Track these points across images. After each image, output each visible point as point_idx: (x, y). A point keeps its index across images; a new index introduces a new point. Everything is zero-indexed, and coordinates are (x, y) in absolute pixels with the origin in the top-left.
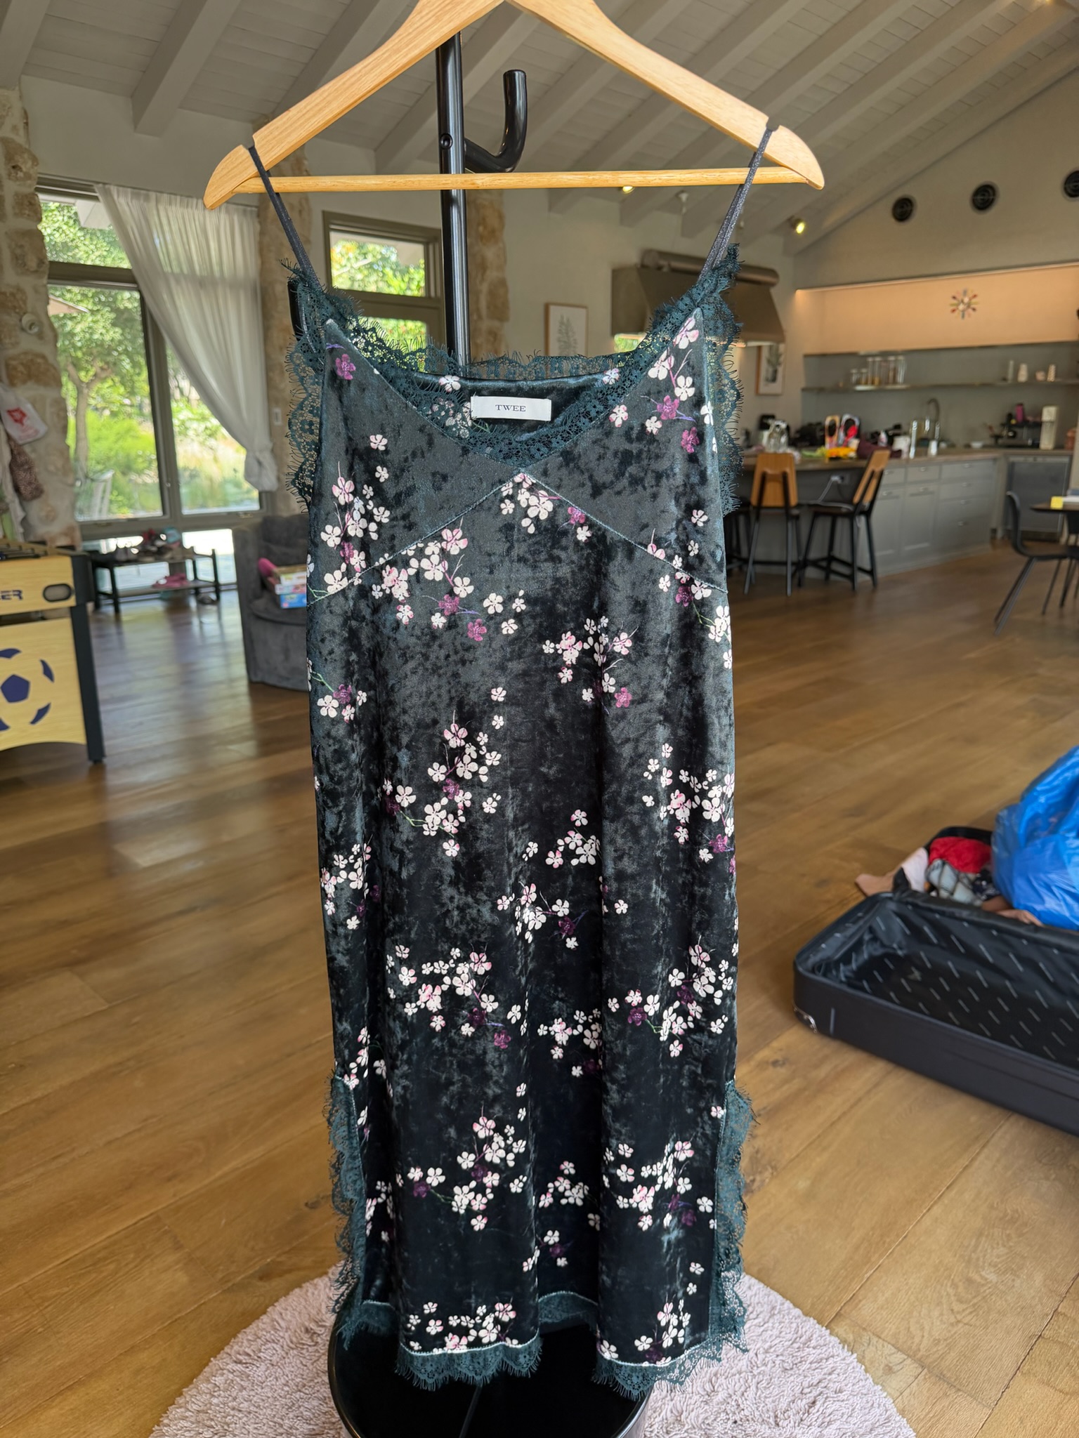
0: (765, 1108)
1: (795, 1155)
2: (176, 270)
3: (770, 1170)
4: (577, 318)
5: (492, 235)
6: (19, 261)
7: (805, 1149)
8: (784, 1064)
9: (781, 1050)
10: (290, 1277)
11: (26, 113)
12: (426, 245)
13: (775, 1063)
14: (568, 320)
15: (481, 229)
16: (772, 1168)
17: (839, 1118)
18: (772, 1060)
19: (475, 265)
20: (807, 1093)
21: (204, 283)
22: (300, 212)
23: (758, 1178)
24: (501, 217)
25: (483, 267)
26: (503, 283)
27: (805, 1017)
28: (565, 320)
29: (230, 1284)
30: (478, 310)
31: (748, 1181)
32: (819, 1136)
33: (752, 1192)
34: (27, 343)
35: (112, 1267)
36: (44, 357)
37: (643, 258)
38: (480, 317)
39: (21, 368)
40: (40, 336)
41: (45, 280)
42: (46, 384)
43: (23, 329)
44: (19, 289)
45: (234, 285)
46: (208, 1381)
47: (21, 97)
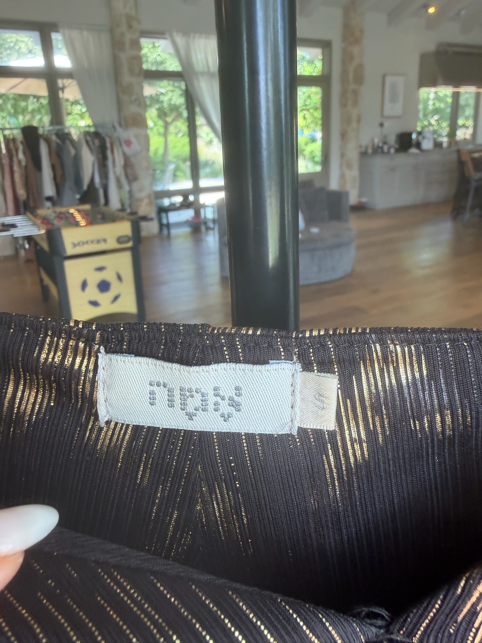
2: (201, 69)
4: (400, 81)
5: (357, 41)
6: (131, 71)
12: (323, 49)
14: (395, 83)
15: (351, 38)
19: (347, 57)
24: (362, 31)
25: (352, 58)
26: (362, 65)
30: (348, 80)
34: (133, 109)
36: (140, 115)
37: (438, 47)
38: (349, 84)
39: (130, 120)
40: (139, 105)
41: (142, 79)
42: (140, 128)
43: (132, 103)
44: (131, 84)
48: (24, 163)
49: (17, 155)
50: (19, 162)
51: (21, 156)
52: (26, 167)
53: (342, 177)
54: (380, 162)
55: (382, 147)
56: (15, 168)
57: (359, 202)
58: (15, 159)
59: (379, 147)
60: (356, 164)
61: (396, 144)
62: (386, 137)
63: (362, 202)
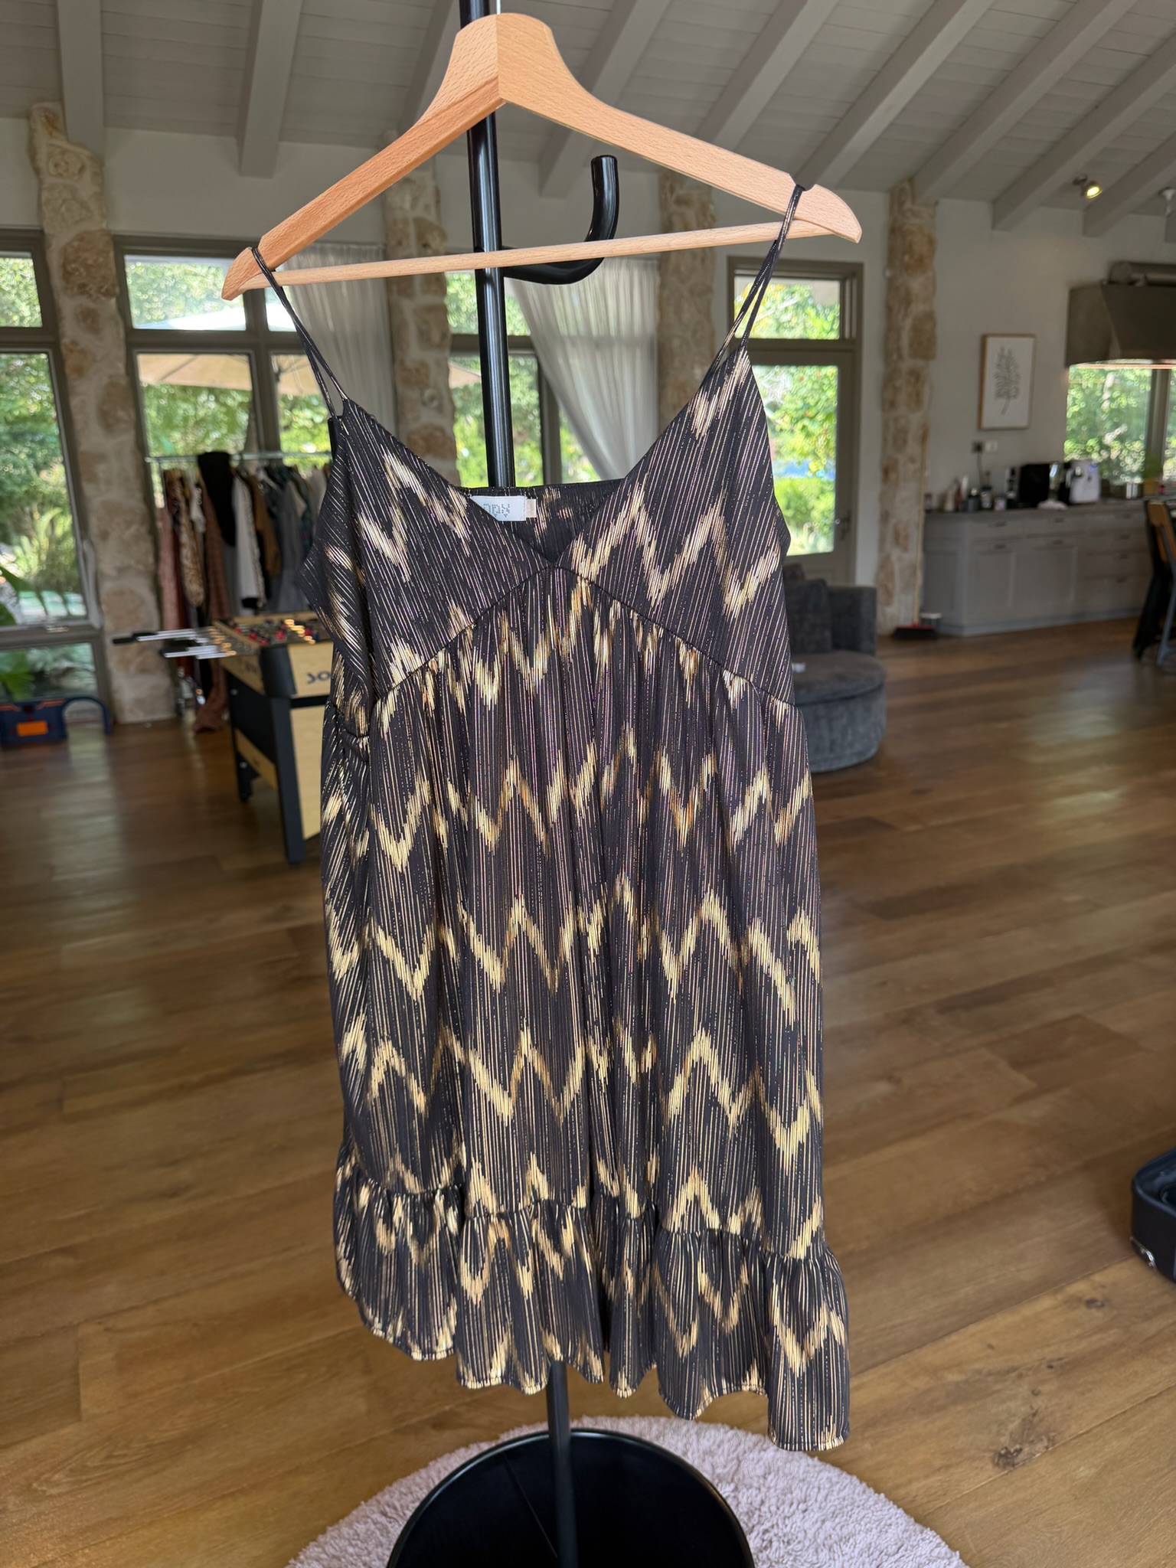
0: (1060, 1359)
1: (1084, 1430)
2: (573, 332)
3: (1046, 1443)
4: (1022, 350)
5: (921, 263)
6: (424, 337)
7: (1101, 1424)
8: (1103, 1305)
9: (1103, 1287)
10: (464, 1432)
11: (438, 193)
12: (843, 281)
13: (1090, 1303)
14: (1010, 352)
15: (907, 258)
16: (1049, 1440)
17: (1160, 1394)
18: (1088, 1297)
19: (897, 299)
20: (1123, 1351)
21: (599, 344)
22: (703, 260)
23: (1026, 1449)
24: (931, 242)
25: (907, 300)
26: (930, 317)
27: (1143, 1251)
28: (1006, 353)
29: (403, 1424)
30: (899, 349)
31: (1012, 1450)
32: (1124, 1412)
33: (1013, 1465)
34: (428, 417)
35: (303, 1376)
36: (442, 430)
37: (1110, 274)
38: (900, 357)
39: (421, 442)
40: (440, 409)
41: (447, 352)
42: (443, 457)
43: (424, 404)
44: (423, 364)
45: (631, 343)
46: (350, 1525)
47: (435, 176)
48: (201, 528)
49: (189, 512)
50: (192, 523)
51: (196, 513)
52: (204, 536)
53: (884, 565)
54: (971, 531)
55: (978, 496)
56: (185, 538)
57: (923, 620)
58: (184, 520)
59: (970, 496)
60: (916, 536)
61: (1011, 490)
62: (988, 474)
63: (930, 620)
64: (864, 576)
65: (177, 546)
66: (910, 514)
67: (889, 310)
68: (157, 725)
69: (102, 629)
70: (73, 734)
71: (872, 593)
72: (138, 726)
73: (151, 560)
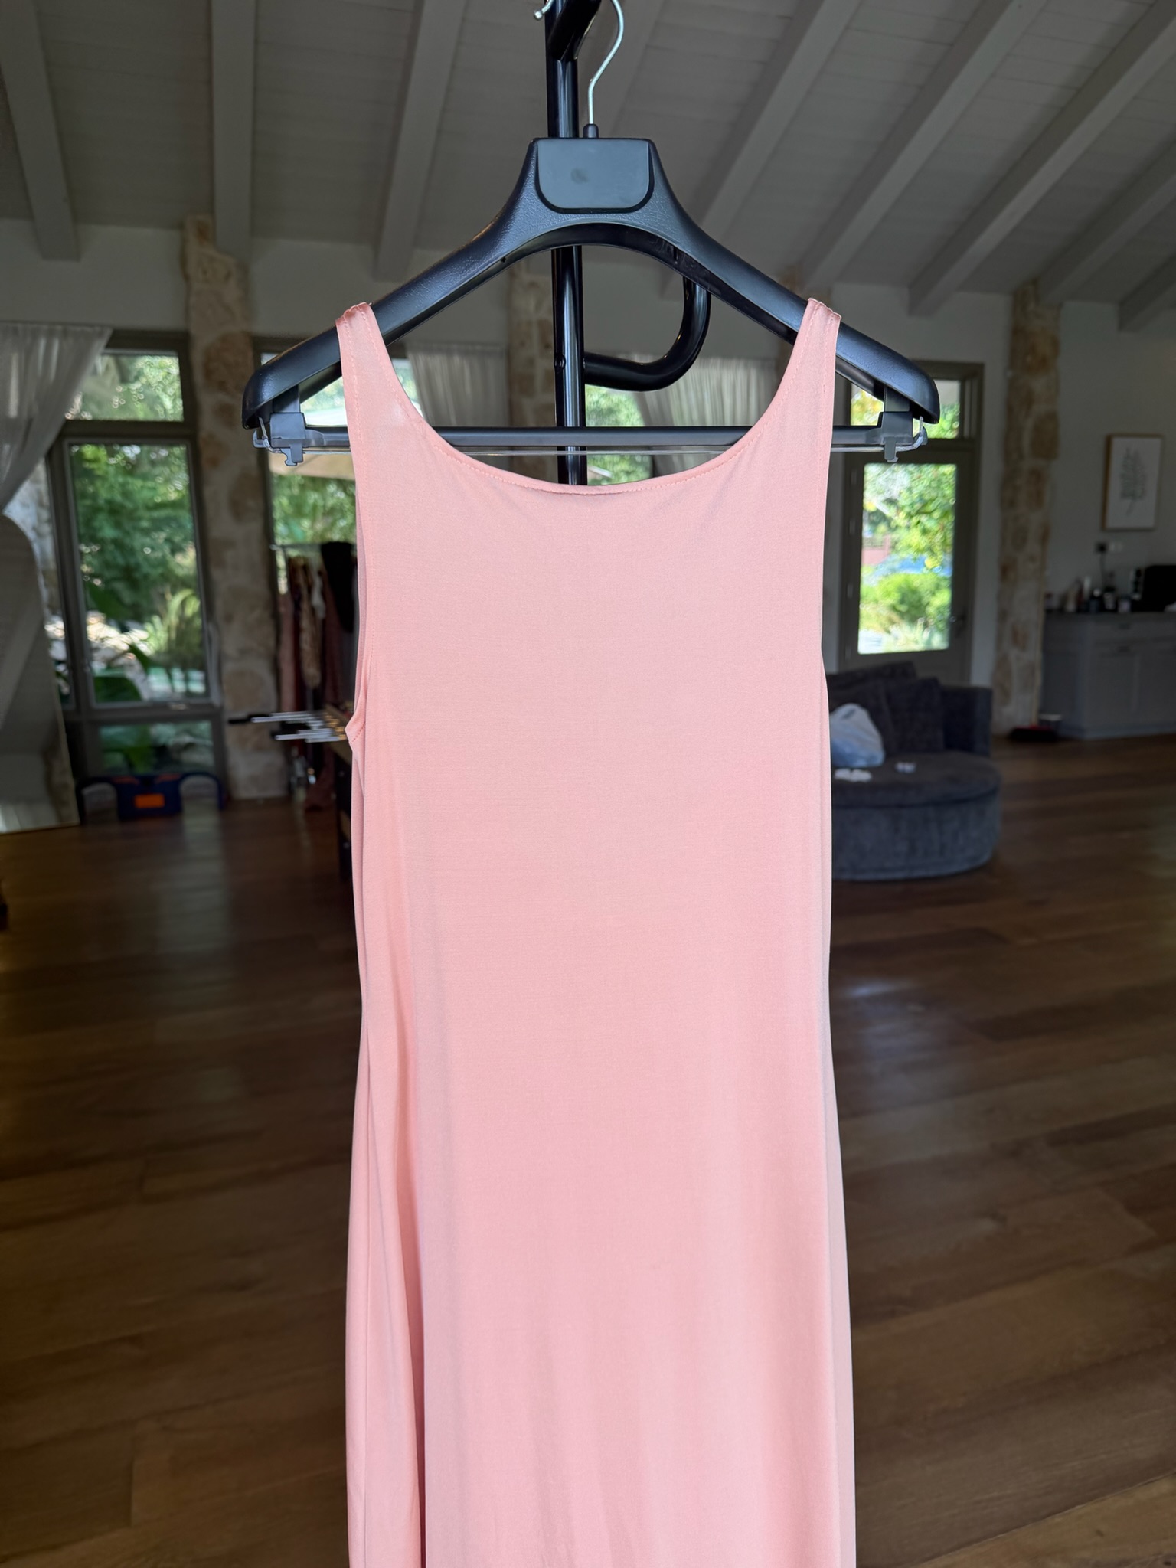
12: (963, 382)
19: (1018, 400)
28: (1132, 453)
48: (321, 614)
49: (310, 597)
50: (313, 610)
51: (317, 600)
52: (324, 621)
53: (1002, 664)
54: (1093, 632)
55: (1101, 599)
56: (305, 623)
57: (1042, 722)
58: (305, 606)
59: (1092, 597)
60: (1035, 636)
61: (1136, 591)
62: (1112, 575)
63: (1048, 722)
64: (980, 676)
65: (297, 631)
66: (1029, 614)
67: (1010, 410)
68: (269, 802)
69: (222, 708)
70: (188, 808)
71: (987, 693)
72: (251, 803)
73: (272, 642)
